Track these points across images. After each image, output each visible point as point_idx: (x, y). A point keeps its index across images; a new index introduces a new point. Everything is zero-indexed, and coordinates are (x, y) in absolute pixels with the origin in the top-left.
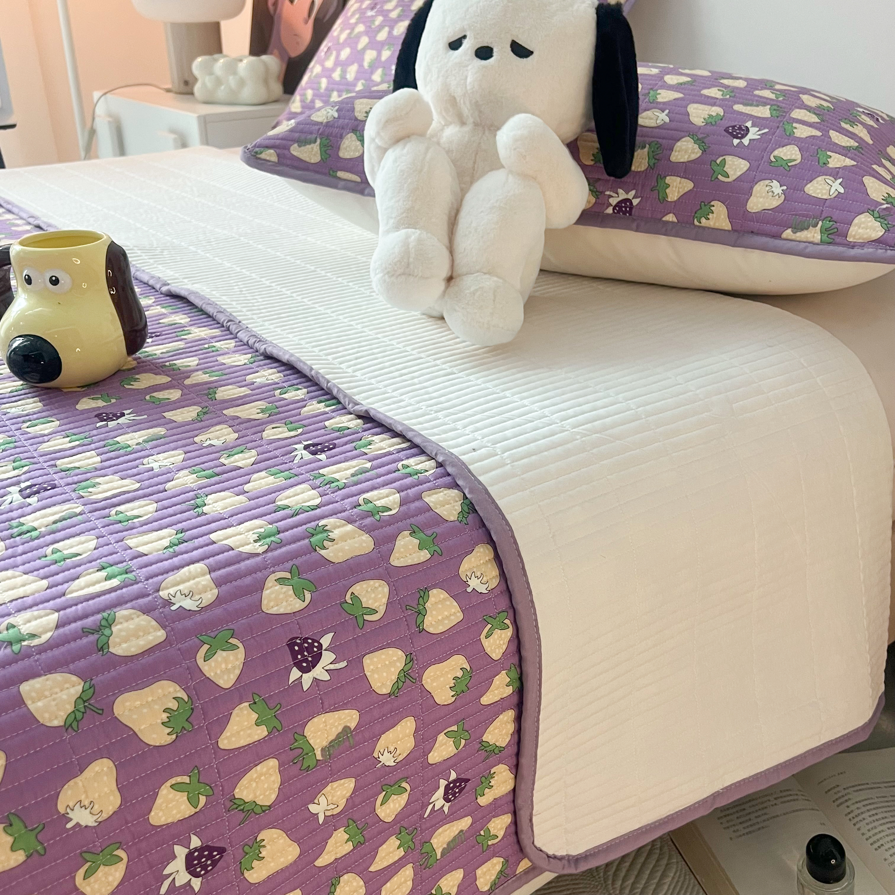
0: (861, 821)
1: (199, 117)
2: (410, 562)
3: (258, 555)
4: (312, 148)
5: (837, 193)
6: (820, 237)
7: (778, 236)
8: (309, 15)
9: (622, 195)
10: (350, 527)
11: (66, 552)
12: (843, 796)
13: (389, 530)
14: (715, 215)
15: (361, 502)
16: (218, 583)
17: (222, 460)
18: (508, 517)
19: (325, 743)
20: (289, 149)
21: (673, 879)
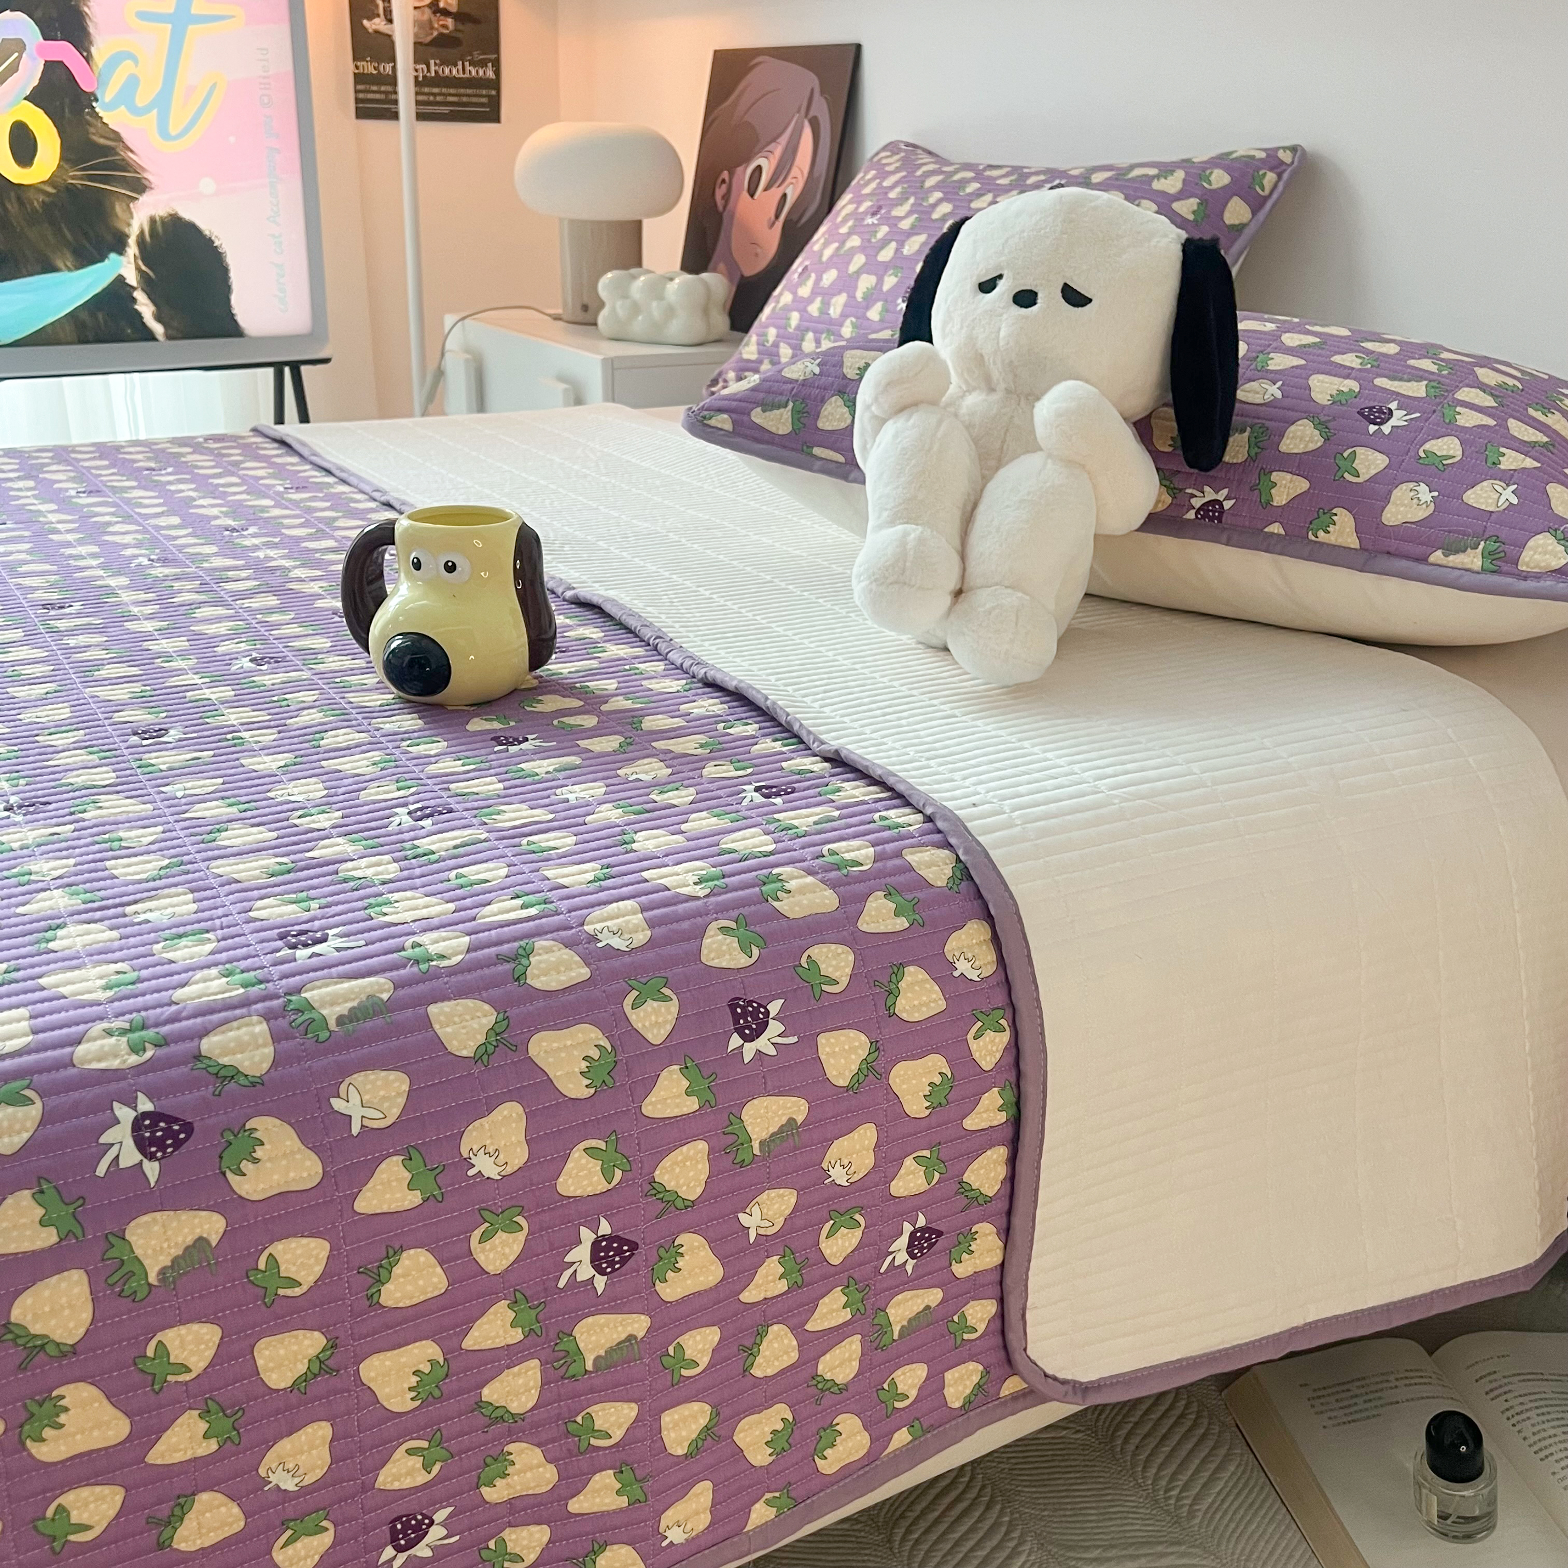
0: (1524, 1420)
1: (604, 361)
2: (882, 929)
3: (698, 898)
4: (781, 415)
5: (1507, 504)
6: (1480, 563)
7: (1423, 560)
8: (777, 217)
9: (1210, 494)
10: (810, 879)
11: (472, 878)
12: (1501, 1386)
13: (858, 888)
14: (1337, 527)
15: (825, 852)
16: (652, 924)
17: (653, 796)
18: (1012, 888)
19: (765, 1135)
20: (749, 414)
21: (1233, 1473)
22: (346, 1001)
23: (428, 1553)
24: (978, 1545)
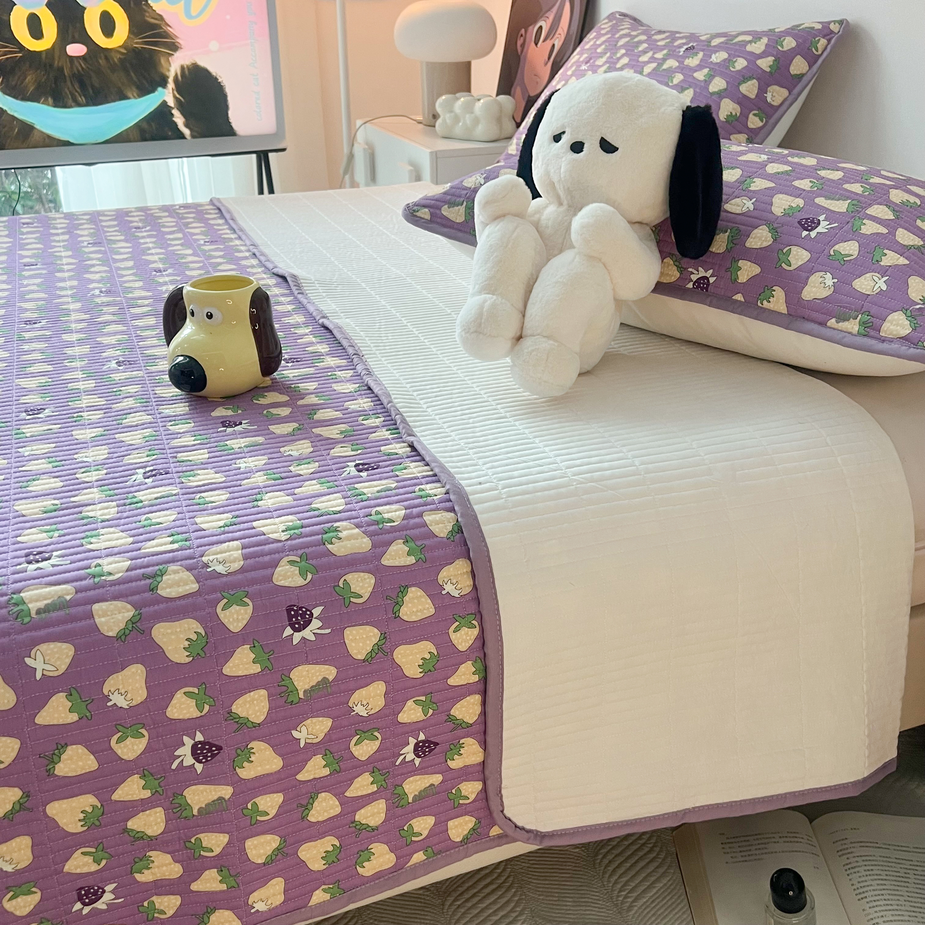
0: (855, 873)
1: (431, 153)
2: (397, 564)
3: (280, 541)
4: (459, 210)
5: (879, 289)
6: (857, 329)
7: (823, 324)
8: (549, 58)
9: (702, 273)
10: (357, 530)
11: (154, 520)
12: (847, 848)
13: (387, 537)
14: (775, 299)
15: (373, 512)
16: (245, 557)
17: (291, 468)
18: (487, 539)
19: (307, 687)
20: (440, 209)
21: (665, 885)
22: (45, 599)
23: (104, 907)
24: (495, 913)
